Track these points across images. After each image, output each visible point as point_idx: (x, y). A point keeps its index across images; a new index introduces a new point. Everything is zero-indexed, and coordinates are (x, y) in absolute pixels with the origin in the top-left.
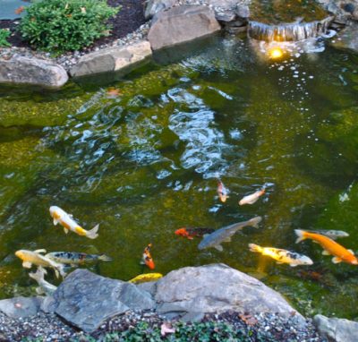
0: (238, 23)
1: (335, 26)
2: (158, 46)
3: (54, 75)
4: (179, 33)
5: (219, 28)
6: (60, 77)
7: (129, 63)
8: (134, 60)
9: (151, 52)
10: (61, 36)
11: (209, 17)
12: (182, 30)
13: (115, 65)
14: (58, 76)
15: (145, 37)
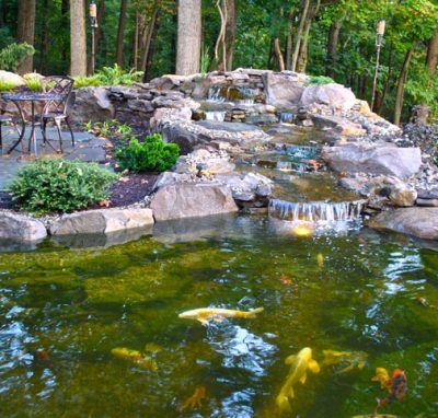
0: (258, 204)
1: (369, 211)
2: (162, 217)
3: (28, 228)
4: (189, 206)
5: (236, 209)
6: (36, 231)
7: (123, 227)
8: (130, 225)
9: (152, 221)
10: (48, 193)
11: (225, 193)
12: (192, 203)
13: (105, 226)
14: (33, 229)
15: (147, 205)
